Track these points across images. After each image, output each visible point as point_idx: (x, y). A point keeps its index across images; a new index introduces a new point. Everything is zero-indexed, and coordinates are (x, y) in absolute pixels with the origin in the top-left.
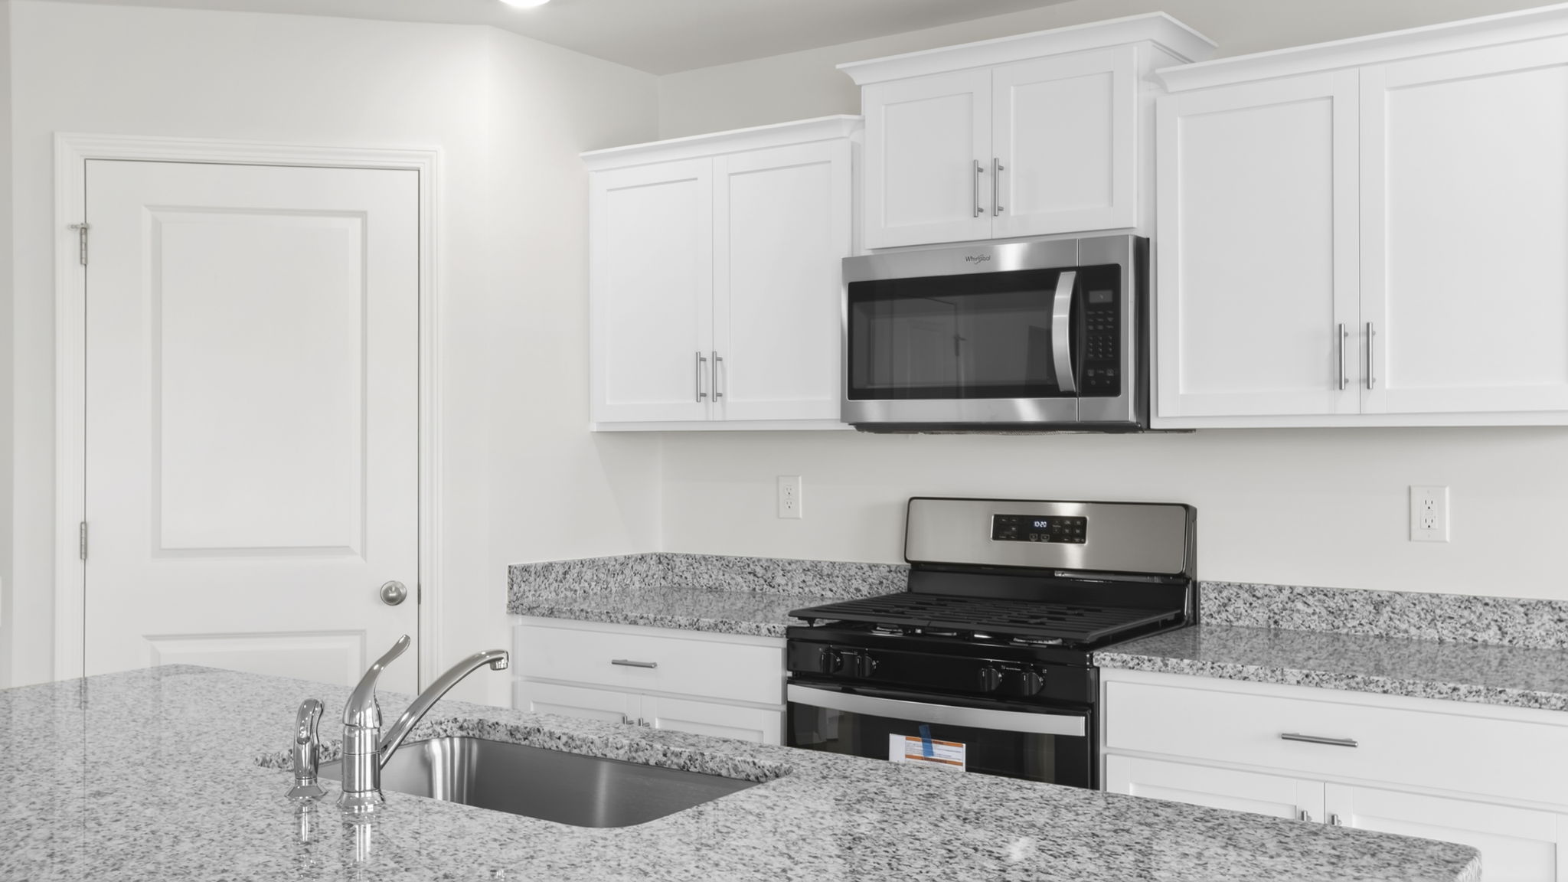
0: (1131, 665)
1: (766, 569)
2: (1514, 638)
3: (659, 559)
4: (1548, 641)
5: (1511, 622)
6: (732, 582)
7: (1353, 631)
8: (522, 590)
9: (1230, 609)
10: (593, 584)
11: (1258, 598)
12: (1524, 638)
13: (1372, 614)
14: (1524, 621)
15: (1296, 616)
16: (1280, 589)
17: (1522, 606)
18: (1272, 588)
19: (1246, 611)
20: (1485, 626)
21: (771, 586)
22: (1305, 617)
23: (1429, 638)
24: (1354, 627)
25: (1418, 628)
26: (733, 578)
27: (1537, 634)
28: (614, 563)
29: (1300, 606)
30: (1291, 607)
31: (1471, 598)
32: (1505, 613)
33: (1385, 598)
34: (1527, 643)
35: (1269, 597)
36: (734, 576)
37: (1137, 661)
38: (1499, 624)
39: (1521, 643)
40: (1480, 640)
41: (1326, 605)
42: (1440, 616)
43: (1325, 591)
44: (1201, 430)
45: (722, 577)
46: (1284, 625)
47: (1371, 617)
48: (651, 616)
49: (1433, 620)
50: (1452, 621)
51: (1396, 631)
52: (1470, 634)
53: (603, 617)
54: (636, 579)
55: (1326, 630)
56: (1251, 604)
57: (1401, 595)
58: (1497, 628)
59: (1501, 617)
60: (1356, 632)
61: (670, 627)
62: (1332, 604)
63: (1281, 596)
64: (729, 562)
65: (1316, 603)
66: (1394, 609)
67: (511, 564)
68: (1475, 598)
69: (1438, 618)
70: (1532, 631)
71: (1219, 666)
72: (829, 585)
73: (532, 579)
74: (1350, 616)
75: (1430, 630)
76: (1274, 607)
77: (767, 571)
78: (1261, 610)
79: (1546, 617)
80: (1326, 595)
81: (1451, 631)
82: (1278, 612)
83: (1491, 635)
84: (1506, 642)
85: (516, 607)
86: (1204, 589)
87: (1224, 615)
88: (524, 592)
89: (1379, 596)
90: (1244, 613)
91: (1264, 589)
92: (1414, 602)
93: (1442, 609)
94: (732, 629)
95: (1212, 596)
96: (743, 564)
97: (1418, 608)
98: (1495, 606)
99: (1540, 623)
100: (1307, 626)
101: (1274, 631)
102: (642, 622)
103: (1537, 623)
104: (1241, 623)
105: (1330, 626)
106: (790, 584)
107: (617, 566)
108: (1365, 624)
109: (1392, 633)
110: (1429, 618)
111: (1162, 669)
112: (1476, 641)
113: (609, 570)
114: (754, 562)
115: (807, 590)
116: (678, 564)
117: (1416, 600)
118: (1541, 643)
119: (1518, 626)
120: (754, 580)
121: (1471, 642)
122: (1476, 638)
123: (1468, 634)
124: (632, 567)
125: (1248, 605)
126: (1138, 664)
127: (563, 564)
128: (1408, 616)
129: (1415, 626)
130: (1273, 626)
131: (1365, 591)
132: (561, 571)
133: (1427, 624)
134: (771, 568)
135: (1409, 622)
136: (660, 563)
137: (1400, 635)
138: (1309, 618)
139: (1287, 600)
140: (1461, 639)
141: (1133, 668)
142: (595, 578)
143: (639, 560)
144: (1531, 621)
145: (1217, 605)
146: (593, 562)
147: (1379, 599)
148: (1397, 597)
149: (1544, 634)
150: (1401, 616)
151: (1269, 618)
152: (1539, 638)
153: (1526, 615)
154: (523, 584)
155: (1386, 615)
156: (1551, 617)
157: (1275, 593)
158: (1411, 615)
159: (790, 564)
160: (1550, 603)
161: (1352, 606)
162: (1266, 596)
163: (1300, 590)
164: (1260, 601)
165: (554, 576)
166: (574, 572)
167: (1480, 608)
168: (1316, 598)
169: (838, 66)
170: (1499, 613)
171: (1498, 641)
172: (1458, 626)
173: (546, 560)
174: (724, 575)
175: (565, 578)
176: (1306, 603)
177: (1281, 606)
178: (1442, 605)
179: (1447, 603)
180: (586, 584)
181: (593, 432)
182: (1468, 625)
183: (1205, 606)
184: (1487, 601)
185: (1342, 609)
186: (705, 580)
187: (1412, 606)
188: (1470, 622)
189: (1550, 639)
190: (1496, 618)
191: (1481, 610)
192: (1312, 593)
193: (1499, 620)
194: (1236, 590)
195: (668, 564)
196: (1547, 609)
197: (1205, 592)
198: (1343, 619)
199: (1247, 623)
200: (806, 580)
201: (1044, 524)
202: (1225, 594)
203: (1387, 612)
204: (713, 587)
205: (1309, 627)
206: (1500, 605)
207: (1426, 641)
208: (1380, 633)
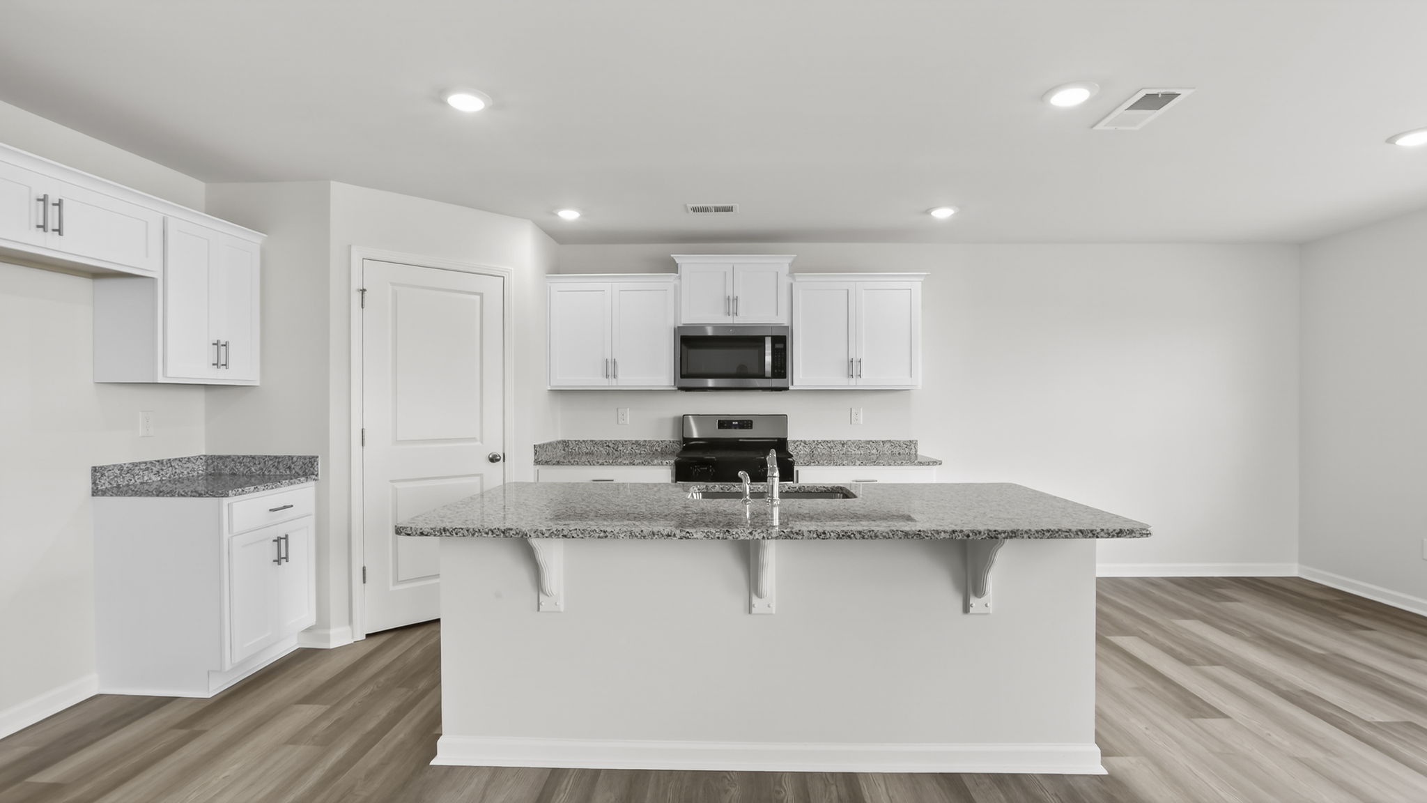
7: (836, 453)
8: (539, 454)
9: (798, 448)
13: (841, 447)
15: (818, 449)
16: (814, 441)
17: (882, 442)
21: (617, 451)
22: (821, 449)
24: (836, 451)
25: (854, 450)
29: (820, 446)
30: (817, 447)
31: (869, 441)
33: (845, 442)
35: (811, 444)
42: (860, 447)
45: (593, 448)
46: (815, 452)
48: (611, 462)
49: (858, 448)
50: (864, 448)
51: (848, 451)
53: (587, 463)
56: (805, 447)
61: (620, 465)
62: (829, 445)
63: (814, 443)
64: (596, 442)
65: (825, 445)
66: (848, 445)
67: (535, 444)
72: (644, 449)
73: (542, 449)
74: (835, 448)
75: (858, 451)
76: (812, 447)
77: (614, 445)
78: (808, 448)
82: (813, 449)
83: (874, 451)
85: (537, 462)
87: (796, 451)
89: (843, 442)
90: (802, 450)
91: (809, 441)
93: (861, 444)
95: (792, 445)
96: (603, 443)
97: (855, 444)
101: (812, 455)
104: (801, 453)
106: (626, 449)
108: (839, 450)
109: (847, 453)
114: (608, 442)
117: (854, 442)
125: (802, 447)
130: (812, 452)
131: (839, 440)
134: (617, 443)
135: (852, 449)
137: (849, 453)
139: (816, 444)
145: (794, 448)
148: (849, 441)
150: (850, 447)
154: (539, 452)
157: (812, 442)
158: (852, 447)
161: (835, 445)
164: (808, 445)
168: (825, 443)
169: (672, 256)
172: (866, 449)
173: (545, 442)
176: (822, 445)
177: (814, 446)
179: (862, 442)
181: (548, 390)
185: (832, 446)
187: (853, 444)
188: (869, 448)
191: (871, 444)
194: (799, 442)
197: (790, 444)
198: (833, 449)
200: (633, 447)
201: (737, 423)
202: (796, 444)
203: (846, 446)
208: (843, 452)
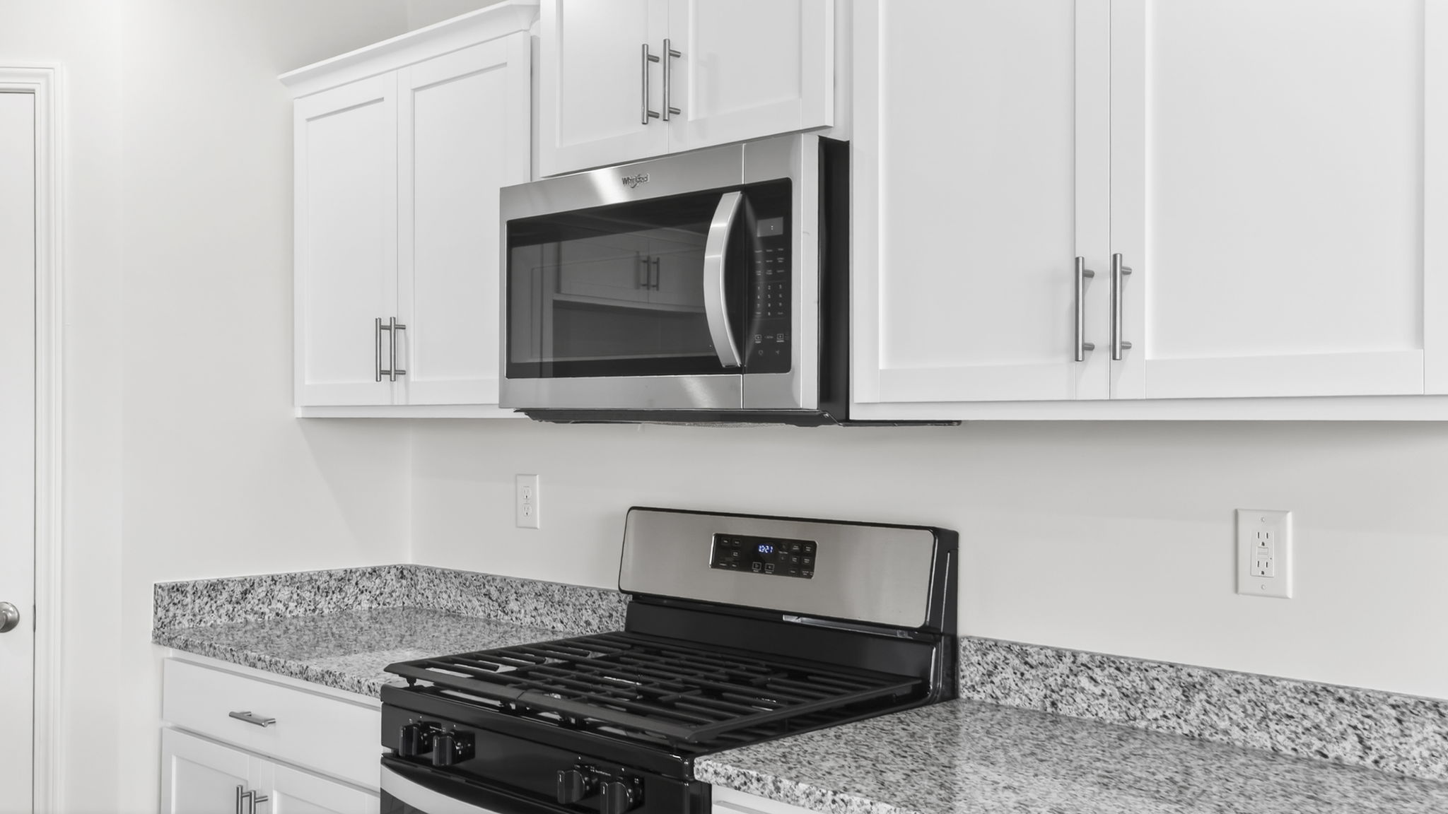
0: (737, 783)
1: (500, 591)
2: (1382, 757)
3: (402, 572)
4: (1433, 767)
5: (1377, 732)
6: (469, 605)
7: (1154, 726)
8: (171, 614)
9: (996, 680)
10: (292, 605)
11: (1032, 667)
12: (1396, 758)
13: (1180, 702)
14: (1396, 731)
15: (1079, 697)
16: (1059, 655)
17: (1394, 707)
18: (1050, 653)
19: (1017, 685)
20: (1338, 734)
21: (504, 612)
22: (1091, 700)
23: (1257, 747)
24: (1156, 719)
25: (1243, 729)
26: (470, 601)
27: (1415, 753)
28: (328, 578)
29: (1084, 682)
30: (1073, 684)
31: (1319, 688)
32: (1368, 717)
33: (1198, 676)
34: (1400, 766)
35: (1047, 666)
36: (470, 597)
37: (744, 778)
38: (1358, 732)
39: (1392, 764)
40: (1331, 755)
41: (1118, 684)
42: (1274, 713)
43: (1118, 664)
44: (966, 422)
45: (459, 599)
46: (1064, 709)
47: (1179, 708)
49: (1264, 718)
50: (1291, 721)
51: (1213, 731)
52: (1317, 745)
54: (364, 597)
55: (1118, 721)
56: (1022, 674)
57: (1219, 676)
58: (1356, 739)
59: (1362, 723)
60: (1158, 727)
62: (1126, 682)
63: (1061, 665)
64: (466, 580)
65: (1107, 681)
66: (1209, 697)
67: (156, 582)
68: (1325, 689)
69: (1271, 716)
70: (1407, 747)
71: (843, 800)
72: (560, 616)
73: (188, 600)
74: (1150, 702)
75: (1259, 734)
76: (1051, 681)
77: (500, 593)
78: (1036, 685)
79: (1430, 728)
80: (1118, 669)
81: (1289, 738)
82: (1056, 689)
83: (1348, 750)
84: (1369, 761)
85: (162, 637)
86: (965, 649)
87: (989, 688)
88: (175, 616)
89: (1190, 675)
90: (1013, 686)
91: (1039, 654)
92: (1238, 688)
93: (1277, 703)
94: (337, 683)
95: (975, 659)
96: (479, 584)
97: (1244, 698)
98: (1353, 704)
99: (1420, 737)
100: (1094, 712)
101: (1050, 716)
102: (259, 664)
103: (1417, 737)
104: (1009, 701)
105: (1124, 715)
106: (523, 611)
107: (332, 583)
108: (1169, 716)
109: (1206, 734)
110: (1259, 715)
111: (772, 796)
112: (1325, 756)
113: (319, 588)
114: (488, 581)
115: (539, 619)
116: (421, 580)
117: (1241, 684)
118: (1422, 768)
119: (1388, 739)
120: (489, 604)
121: (1318, 757)
122: (1325, 752)
123: (1313, 744)
124: (357, 584)
125: (1019, 675)
126: (745, 783)
127: (243, 582)
128: (1228, 709)
129: (1238, 725)
130: (1050, 710)
131: (1171, 666)
132: (239, 590)
133: (1255, 723)
134: (505, 590)
135: (1230, 719)
136: (403, 577)
137: (1217, 738)
138: (1097, 701)
139: (1067, 672)
140: (1304, 752)
141: (739, 789)
142: (295, 597)
143: (367, 575)
144: (1407, 732)
145: (981, 673)
146: (292, 578)
147: (1190, 679)
148: (1215, 679)
149: (1426, 754)
150: (1220, 709)
151: (1045, 697)
152: (1419, 760)
153: (1400, 721)
154: (172, 608)
155: (1198, 704)
156: (1437, 729)
157: (1053, 660)
158: (1232, 707)
159: (522, 586)
160: (1436, 705)
161: (1153, 688)
162: (1042, 664)
163: (1084, 659)
164: (1033, 672)
165: (225, 595)
166: (261, 592)
167: (1330, 705)
168: (1106, 672)
170: (1359, 716)
171: (1358, 759)
172: (1300, 730)
173: (213, 577)
174: (461, 596)
175: (244, 599)
176: (1092, 678)
177: (1060, 681)
178: (1277, 696)
179: (1285, 694)
180: (280, 606)
181: (298, 418)
182: (1313, 730)
183: (967, 673)
184: (1341, 693)
185: (1140, 690)
186: (444, 602)
187: (1235, 694)
188: (1317, 727)
189: (1436, 763)
190: (1354, 722)
191: (1333, 708)
192: (1101, 666)
193: (1360, 726)
194: (1004, 653)
195: (411, 579)
196: (1430, 715)
197: (967, 653)
198: (1140, 706)
199: (1018, 701)
200: (538, 608)
201: (769, 549)
202: (990, 657)
203: (1201, 701)
204: (451, 610)
205: (1097, 715)
206: (1361, 703)
207: (1254, 750)
208: (1191, 732)
